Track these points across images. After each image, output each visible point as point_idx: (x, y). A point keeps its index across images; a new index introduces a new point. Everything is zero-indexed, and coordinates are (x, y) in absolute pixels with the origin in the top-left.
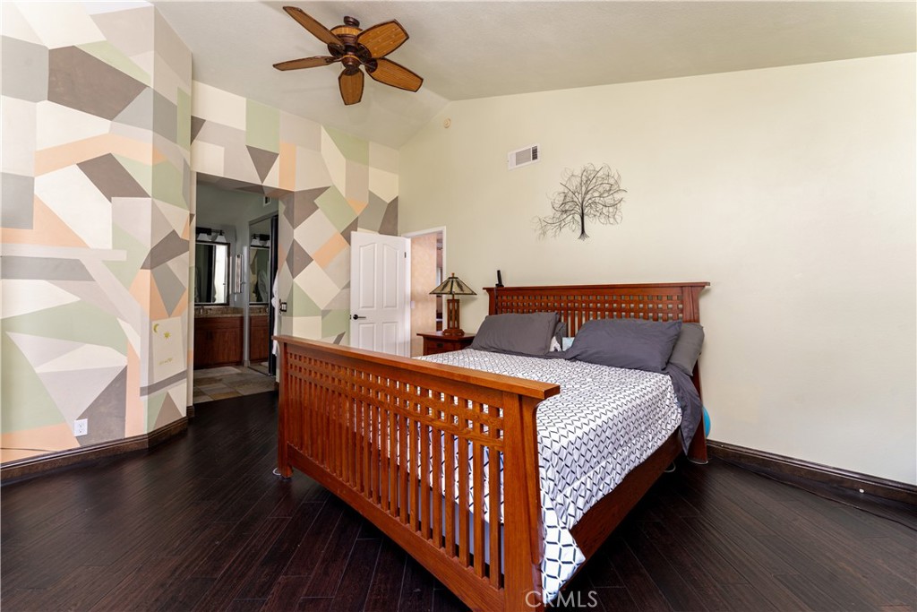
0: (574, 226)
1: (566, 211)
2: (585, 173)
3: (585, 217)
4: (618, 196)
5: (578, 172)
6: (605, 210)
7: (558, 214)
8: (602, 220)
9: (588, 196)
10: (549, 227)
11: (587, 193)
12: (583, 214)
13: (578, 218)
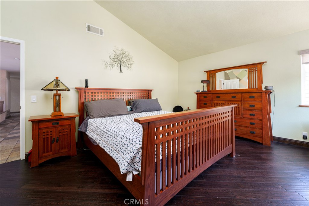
0: (118, 68)
1: (115, 61)
2: (122, 51)
3: (122, 66)
4: (132, 62)
5: (120, 49)
6: (128, 65)
7: (112, 62)
8: (127, 68)
9: (123, 59)
10: (108, 65)
11: (122, 58)
12: (121, 64)
13: (119, 65)
